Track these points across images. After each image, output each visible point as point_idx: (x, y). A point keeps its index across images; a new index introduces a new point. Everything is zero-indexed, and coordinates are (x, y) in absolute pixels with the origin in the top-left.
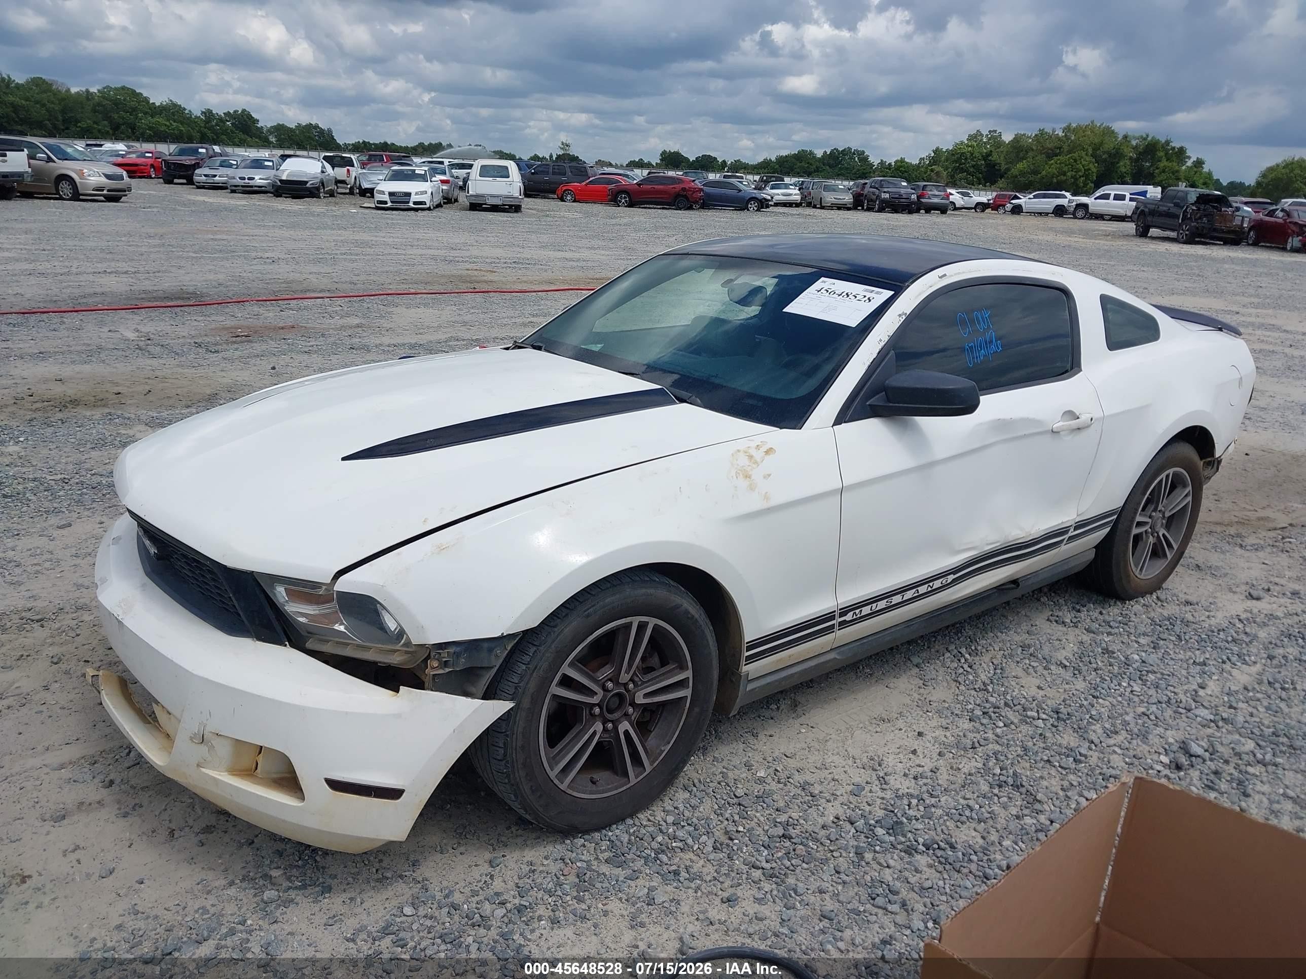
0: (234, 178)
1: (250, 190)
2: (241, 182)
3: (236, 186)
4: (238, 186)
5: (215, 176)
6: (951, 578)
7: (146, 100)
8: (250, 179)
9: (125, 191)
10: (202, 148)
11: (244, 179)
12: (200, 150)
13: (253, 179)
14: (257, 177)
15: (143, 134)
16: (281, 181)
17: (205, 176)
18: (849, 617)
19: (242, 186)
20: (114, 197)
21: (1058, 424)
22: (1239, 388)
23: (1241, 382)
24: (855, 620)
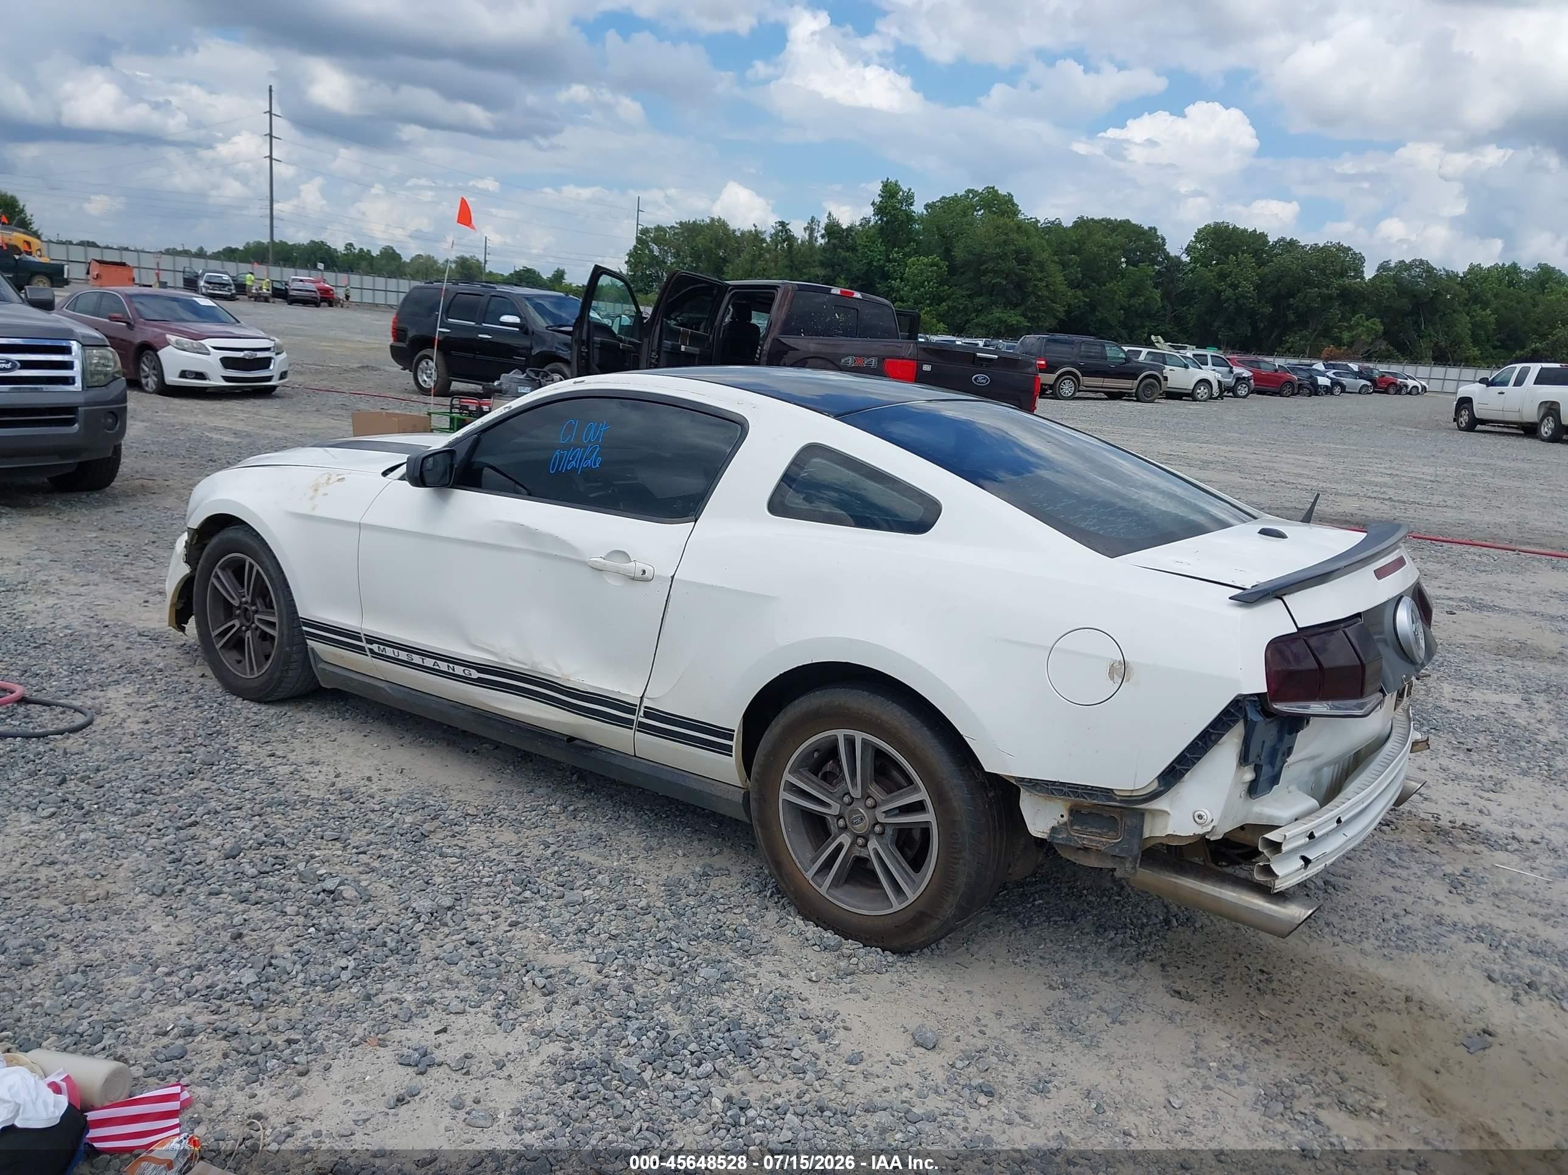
6: (475, 674)
18: (375, 647)
21: (597, 559)
22: (1112, 678)
23: (1121, 671)
24: (382, 655)
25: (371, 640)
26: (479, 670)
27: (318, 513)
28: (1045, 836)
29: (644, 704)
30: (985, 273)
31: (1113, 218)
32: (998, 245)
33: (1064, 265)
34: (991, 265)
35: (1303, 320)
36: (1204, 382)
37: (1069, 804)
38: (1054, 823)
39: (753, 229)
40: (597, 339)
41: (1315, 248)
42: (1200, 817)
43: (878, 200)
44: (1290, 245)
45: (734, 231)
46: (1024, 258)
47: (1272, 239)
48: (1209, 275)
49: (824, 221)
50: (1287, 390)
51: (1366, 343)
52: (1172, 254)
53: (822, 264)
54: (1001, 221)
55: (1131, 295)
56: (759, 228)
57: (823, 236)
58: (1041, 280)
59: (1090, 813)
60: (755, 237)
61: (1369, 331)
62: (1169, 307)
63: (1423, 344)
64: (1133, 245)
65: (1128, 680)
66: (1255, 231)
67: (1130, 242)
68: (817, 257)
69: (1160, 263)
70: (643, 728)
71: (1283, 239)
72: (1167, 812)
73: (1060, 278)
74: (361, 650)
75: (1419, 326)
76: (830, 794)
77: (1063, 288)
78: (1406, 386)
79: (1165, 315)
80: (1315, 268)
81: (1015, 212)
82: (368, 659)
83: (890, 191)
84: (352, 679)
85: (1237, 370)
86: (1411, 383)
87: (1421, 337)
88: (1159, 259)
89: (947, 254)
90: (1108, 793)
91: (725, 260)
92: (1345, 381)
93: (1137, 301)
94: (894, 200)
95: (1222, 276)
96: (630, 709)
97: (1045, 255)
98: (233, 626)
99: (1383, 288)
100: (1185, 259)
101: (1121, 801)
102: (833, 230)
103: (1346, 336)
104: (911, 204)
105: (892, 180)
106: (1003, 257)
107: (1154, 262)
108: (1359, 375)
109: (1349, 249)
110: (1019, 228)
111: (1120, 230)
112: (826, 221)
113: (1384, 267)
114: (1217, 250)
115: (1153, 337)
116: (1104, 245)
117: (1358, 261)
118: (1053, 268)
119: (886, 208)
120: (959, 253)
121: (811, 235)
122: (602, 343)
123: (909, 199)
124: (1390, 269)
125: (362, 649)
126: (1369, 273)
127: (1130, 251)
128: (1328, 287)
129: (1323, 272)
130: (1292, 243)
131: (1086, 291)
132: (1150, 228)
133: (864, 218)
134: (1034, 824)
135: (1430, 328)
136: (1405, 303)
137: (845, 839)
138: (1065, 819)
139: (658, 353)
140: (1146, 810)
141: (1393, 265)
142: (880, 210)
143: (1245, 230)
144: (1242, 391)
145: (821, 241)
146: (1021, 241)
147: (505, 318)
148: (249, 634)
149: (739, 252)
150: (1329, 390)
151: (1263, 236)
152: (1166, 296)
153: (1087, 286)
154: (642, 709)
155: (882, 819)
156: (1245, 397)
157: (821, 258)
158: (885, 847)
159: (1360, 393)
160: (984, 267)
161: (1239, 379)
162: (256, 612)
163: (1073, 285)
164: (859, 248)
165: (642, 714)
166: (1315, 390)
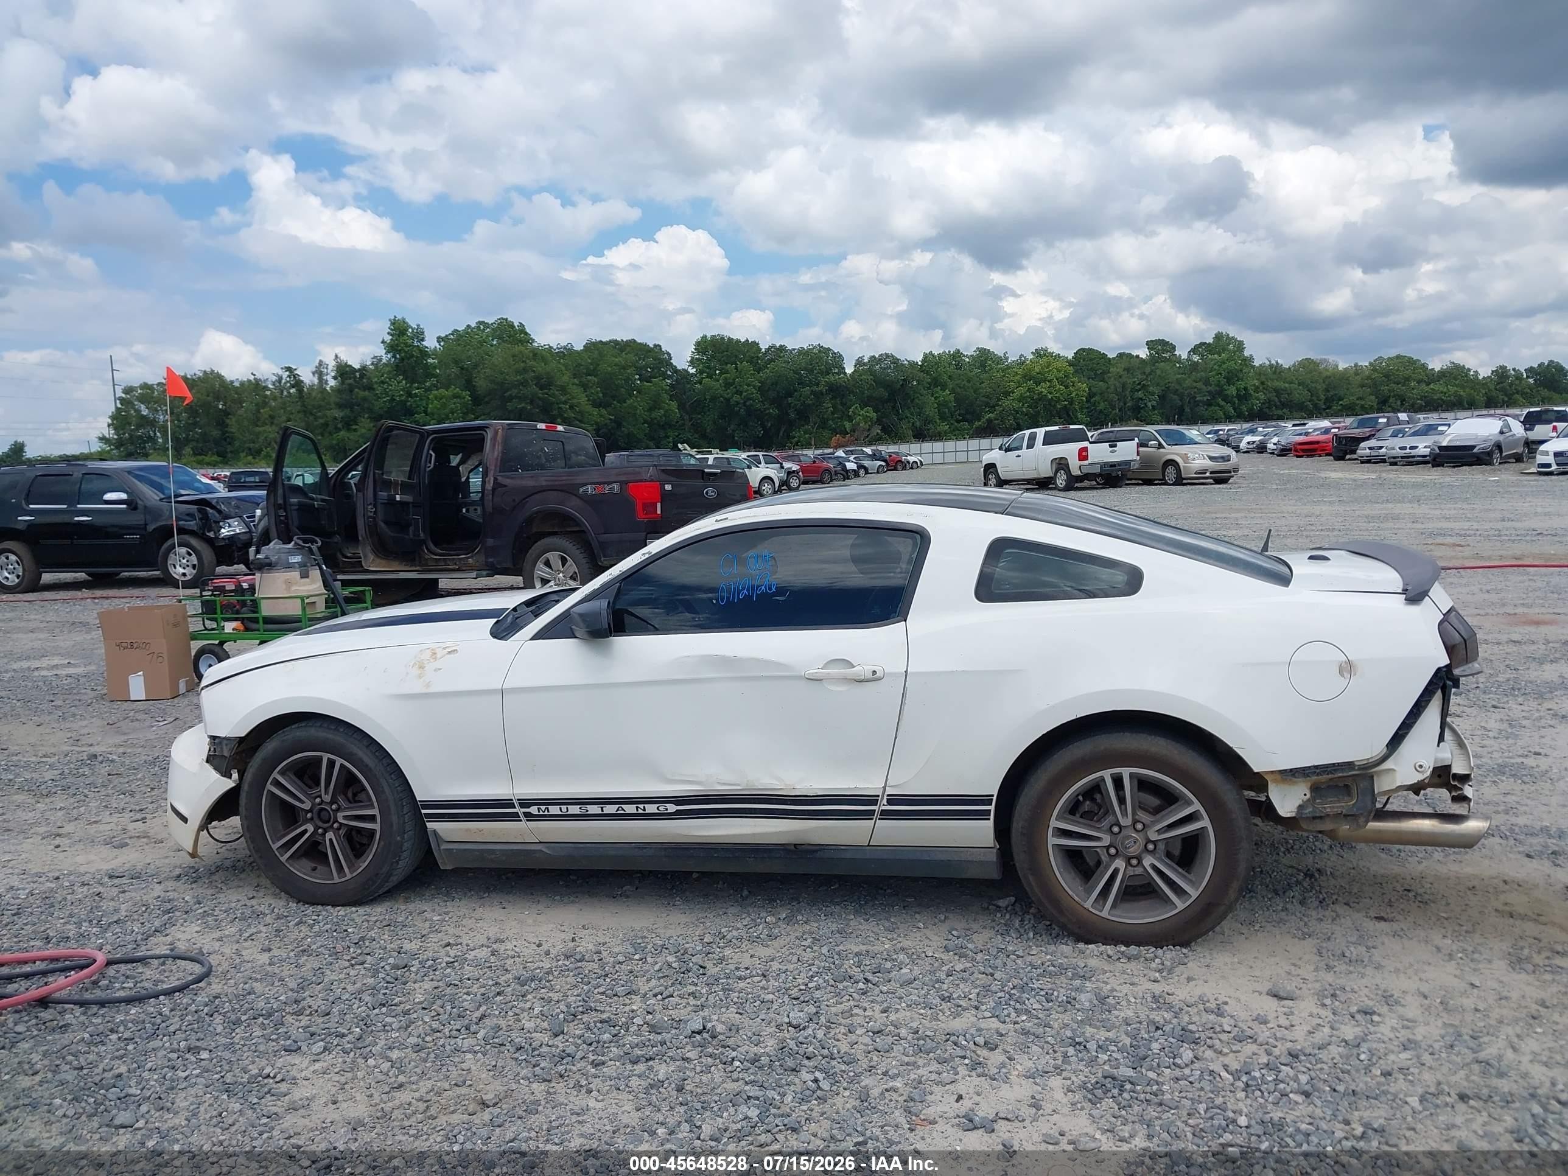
0: (1393, 449)
1: (1411, 461)
2: (1402, 453)
3: (1394, 458)
4: (1398, 457)
5: (1381, 448)
6: (672, 808)
7: (1424, 367)
8: (1412, 448)
9: (1230, 472)
10: (1384, 417)
11: (1404, 448)
12: (1380, 420)
13: (1417, 447)
14: (1421, 446)
15: (1413, 406)
16: (1440, 448)
17: (1370, 448)
18: (534, 810)
19: (1402, 457)
20: (1221, 478)
21: (813, 671)
22: (1342, 675)
23: (1347, 668)
24: (545, 816)
25: (525, 803)
26: (677, 803)
27: (435, 688)
28: (1293, 815)
29: (886, 793)
30: (511, 399)
31: (619, 339)
32: (518, 372)
33: (585, 386)
34: (514, 392)
35: (803, 415)
36: (767, 479)
37: (1309, 785)
38: (1300, 802)
39: (252, 378)
40: (294, 500)
41: (802, 352)
42: (1421, 766)
43: (388, 338)
44: (779, 351)
45: (232, 382)
46: (545, 383)
47: (764, 347)
48: (716, 385)
49: (332, 364)
50: (827, 477)
51: (864, 430)
52: (679, 368)
53: (340, 406)
54: (518, 348)
55: (650, 410)
56: (258, 376)
57: (335, 378)
58: (565, 403)
59: (1329, 787)
60: (256, 386)
61: (865, 418)
62: (686, 417)
63: (904, 425)
64: (642, 363)
65: (1355, 674)
66: (747, 340)
67: (640, 360)
68: (333, 399)
69: (669, 377)
70: (886, 815)
71: (773, 346)
72: (1393, 770)
73: (583, 399)
74: (515, 817)
75: (898, 411)
76: (1098, 829)
77: (589, 408)
78: (908, 462)
79: (683, 425)
80: (805, 369)
81: (526, 339)
82: (523, 825)
83: (399, 329)
84: (493, 851)
85: (787, 465)
86: (911, 459)
87: (901, 420)
88: (669, 373)
89: (469, 385)
90: (1350, 765)
91: (226, 413)
92: (866, 463)
93: (658, 414)
94: (405, 337)
95: (728, 385)
96: (872, 800)
97: (565, 378)
98: (306, 831)
99: (861, 380)
100: (692, 371)
101: (1359, 769)
102: (344, 371)
103: (848, 425)
104: (423, 340)
105: (399, 317)
106: (524, 383)
107: (665, 376)
108: (874, 457)
109: (829, 349)
110: (535, 355)
111: (628, 349)
112: (334, 363)
113: (859, 362)
114: (720, 361)
115: (680, 446)
116: (616, 365)
117: (838, 358)
118: (577, 391)
119: (397, 345)
120: (482, 384)
121: (320, 379)
122: (300, 504)
123: (419, 335)
124: (864, 364)
125: (516, 815)
126: (849, 370)
127: (641, 369)
128: (818, 385)
129: (811, 371)
130: (782, 348)
131: (609, 409)
132: (655, 346)
133: (375, 357)
134: (1283, 807)
135: (906, 411)
136: (882, 392)
137: (1119, 863)
138: (1308, 796)
139: (375, 506)
140: (1375, 772)
141: (866, 360)
142: (391, 348)
143: (738, 341)
144: (794, 483)
145: (332, 383)
146: (540, 368)
147: (109, 496)
148: (330, 835)
149: (240, 402)
150: (856, 473)
151: (755, 344)
152: (681, 406)
153: (609, 405)
154: (885, 797)
155: (1154, 837)
156: (797, 489)
157: (337, 400)
158: (1160, 860)
159: (878, 472)
160: (509, 393)
161: (790, 473)
162: (338, 810)
163: (597, 404)
164: (375, 386)
165: (885, 802)
166: (846, 475)
